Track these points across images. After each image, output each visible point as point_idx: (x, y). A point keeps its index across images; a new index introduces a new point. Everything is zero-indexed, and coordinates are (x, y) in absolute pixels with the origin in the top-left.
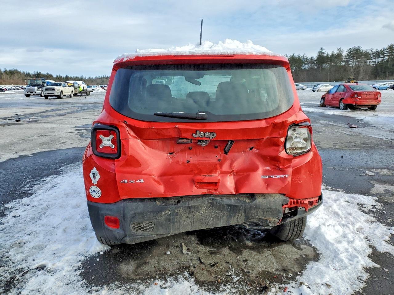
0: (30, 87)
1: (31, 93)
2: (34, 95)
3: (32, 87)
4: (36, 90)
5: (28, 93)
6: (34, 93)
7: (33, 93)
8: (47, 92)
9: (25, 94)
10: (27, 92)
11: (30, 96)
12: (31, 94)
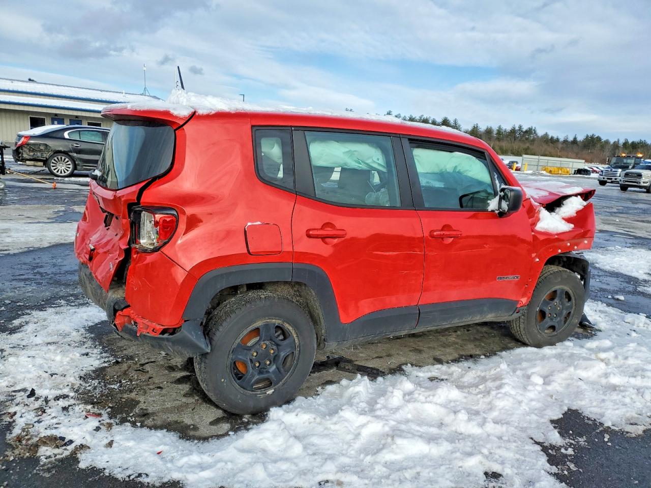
0: (609, 170)
1: (608, 179)
2: (612, 182)
3: (613, 170)
4: (618, 175)
5: (604, 178)
6: (613, 180)
7: (611, 179)
8: (626, 179)
9: (598, 180)
10: (602, 177)
11: (608, 184)
12: (610, 181)
